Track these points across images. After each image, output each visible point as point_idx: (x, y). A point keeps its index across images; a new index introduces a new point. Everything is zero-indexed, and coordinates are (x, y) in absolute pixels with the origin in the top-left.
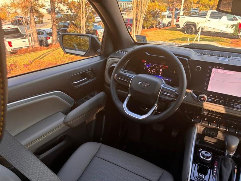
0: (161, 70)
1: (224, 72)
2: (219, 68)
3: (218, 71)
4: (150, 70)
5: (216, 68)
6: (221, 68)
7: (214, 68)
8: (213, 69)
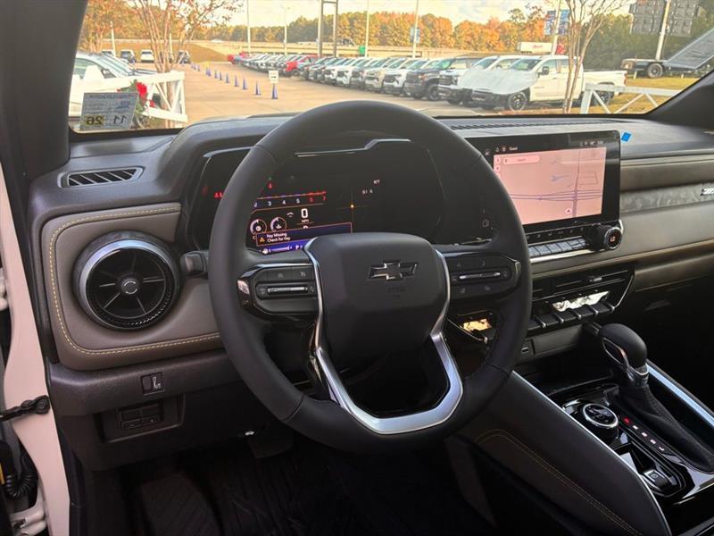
0: (304, 213)
1: (519, 160)
2: (508, 152)
3: (506, 161)
4: (260, 224)
5: (501, 152)
6: (511, 149)
7: (498, 153)
8: (497, 158)
